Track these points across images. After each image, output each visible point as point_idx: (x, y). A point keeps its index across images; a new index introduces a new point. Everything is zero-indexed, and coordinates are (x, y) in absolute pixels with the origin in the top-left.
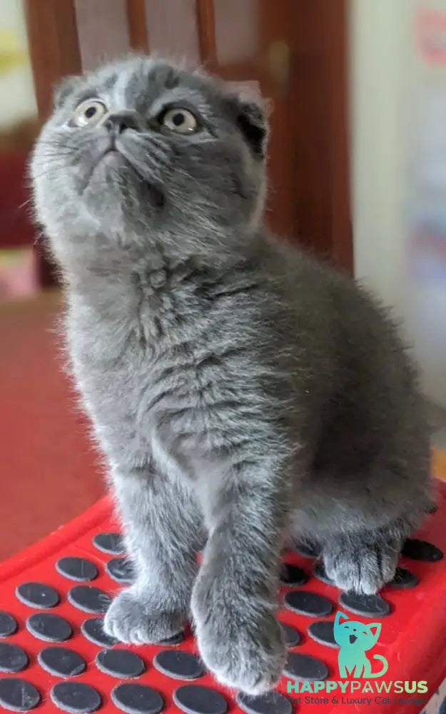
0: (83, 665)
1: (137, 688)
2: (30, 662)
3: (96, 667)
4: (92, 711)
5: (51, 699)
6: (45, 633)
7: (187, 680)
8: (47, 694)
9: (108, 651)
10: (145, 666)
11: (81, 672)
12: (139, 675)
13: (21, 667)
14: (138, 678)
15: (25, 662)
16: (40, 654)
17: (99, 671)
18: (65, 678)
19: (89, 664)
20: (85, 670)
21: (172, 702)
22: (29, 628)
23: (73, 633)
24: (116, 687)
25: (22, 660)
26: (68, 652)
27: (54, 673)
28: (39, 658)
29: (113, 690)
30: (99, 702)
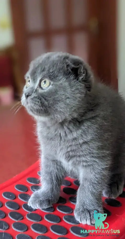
0: (22, 217)
1: (39, 225)
2: (6, 216)
3: (26, 218)
4: (24, 231)
5: (12, 227)
6: (11, 207)
7: (55, 223)
8: (11, 226)
9: (30, 213)
10: (42, 218)
11: (22, 220)
12: (39, 221)
13: (3, 217)
14: (39, 222)
15: (4, 216)
16: (9, 213)
17: (27, 219)
18: (17, 221)
19: (24, 217)
20: (23, 219)
21: (49, 230)
22: (6, 206)
23: (20, 208)
24: (32, 224)
25: (3, 215)
26: (18, 213)
27: (13, 219)
28: (9, 215)
29: (31, 225)
30: (27, 229)
